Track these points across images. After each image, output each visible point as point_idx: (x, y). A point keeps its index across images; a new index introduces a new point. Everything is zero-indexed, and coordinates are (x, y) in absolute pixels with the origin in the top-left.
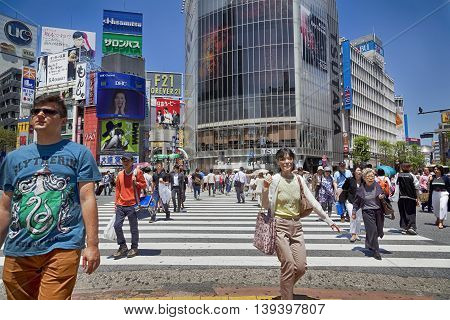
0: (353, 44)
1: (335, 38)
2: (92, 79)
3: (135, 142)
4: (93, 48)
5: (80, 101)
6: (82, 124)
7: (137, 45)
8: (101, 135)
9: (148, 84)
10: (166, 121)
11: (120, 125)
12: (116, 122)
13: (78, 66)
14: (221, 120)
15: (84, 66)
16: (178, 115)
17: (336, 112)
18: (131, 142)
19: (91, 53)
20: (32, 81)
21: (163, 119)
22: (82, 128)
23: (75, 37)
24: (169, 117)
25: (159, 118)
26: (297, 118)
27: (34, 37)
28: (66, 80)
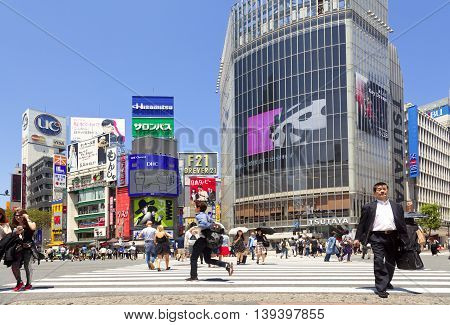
0: (422, 110)
1: (399, 104)
2: (123, 162)
3: (169, 218)
4: (123, 134)
5: (111, 182)
6: (114, 202)
7: (169, 127)
8: (132, 213)
9: (181, 163)
10: (201, 199)
11: (152, 202)
12: (148, 200)
13: (108, 151)
14: (261, 193)
15: (114, 150)
16: (214, 192)
17: (399, 181)
18: (165, 218)
19: (121, 139)
20: (63, 167)
21: (197, 196)
22: (114, 207)
23: (103, 124)
24: (204, 195)
25: (194, 196)
26: (351, 188)
27: (64, 128)
28: (96, 164)
